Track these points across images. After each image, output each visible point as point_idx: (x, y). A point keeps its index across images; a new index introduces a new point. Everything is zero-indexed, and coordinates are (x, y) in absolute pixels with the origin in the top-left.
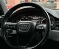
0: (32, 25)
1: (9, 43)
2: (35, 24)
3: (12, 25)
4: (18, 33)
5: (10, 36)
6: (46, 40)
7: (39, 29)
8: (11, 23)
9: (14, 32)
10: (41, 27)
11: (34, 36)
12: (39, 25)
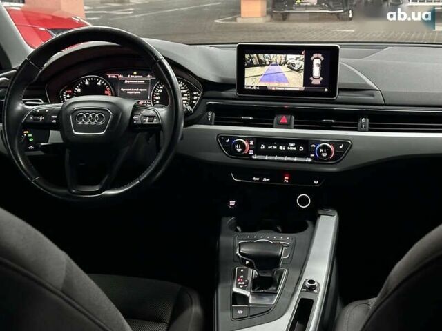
0: (117, 109)
1: (36, 180)
2: (128, 105)
3: (42, 113)
4: (70, 142)
5: (40, 153)
6: (170, 157)
7: (142, 125)
8: (42, 106)
9: (55, 136)
10: (152, 117)
11: (125, 151)
12: (144, 112)
